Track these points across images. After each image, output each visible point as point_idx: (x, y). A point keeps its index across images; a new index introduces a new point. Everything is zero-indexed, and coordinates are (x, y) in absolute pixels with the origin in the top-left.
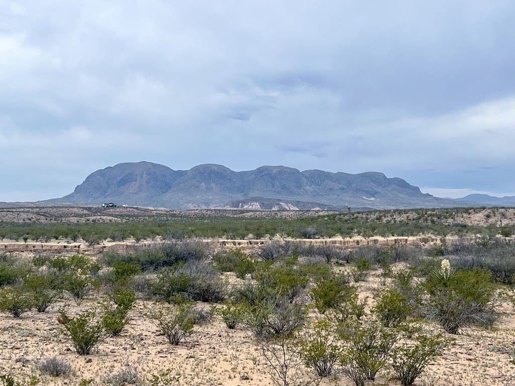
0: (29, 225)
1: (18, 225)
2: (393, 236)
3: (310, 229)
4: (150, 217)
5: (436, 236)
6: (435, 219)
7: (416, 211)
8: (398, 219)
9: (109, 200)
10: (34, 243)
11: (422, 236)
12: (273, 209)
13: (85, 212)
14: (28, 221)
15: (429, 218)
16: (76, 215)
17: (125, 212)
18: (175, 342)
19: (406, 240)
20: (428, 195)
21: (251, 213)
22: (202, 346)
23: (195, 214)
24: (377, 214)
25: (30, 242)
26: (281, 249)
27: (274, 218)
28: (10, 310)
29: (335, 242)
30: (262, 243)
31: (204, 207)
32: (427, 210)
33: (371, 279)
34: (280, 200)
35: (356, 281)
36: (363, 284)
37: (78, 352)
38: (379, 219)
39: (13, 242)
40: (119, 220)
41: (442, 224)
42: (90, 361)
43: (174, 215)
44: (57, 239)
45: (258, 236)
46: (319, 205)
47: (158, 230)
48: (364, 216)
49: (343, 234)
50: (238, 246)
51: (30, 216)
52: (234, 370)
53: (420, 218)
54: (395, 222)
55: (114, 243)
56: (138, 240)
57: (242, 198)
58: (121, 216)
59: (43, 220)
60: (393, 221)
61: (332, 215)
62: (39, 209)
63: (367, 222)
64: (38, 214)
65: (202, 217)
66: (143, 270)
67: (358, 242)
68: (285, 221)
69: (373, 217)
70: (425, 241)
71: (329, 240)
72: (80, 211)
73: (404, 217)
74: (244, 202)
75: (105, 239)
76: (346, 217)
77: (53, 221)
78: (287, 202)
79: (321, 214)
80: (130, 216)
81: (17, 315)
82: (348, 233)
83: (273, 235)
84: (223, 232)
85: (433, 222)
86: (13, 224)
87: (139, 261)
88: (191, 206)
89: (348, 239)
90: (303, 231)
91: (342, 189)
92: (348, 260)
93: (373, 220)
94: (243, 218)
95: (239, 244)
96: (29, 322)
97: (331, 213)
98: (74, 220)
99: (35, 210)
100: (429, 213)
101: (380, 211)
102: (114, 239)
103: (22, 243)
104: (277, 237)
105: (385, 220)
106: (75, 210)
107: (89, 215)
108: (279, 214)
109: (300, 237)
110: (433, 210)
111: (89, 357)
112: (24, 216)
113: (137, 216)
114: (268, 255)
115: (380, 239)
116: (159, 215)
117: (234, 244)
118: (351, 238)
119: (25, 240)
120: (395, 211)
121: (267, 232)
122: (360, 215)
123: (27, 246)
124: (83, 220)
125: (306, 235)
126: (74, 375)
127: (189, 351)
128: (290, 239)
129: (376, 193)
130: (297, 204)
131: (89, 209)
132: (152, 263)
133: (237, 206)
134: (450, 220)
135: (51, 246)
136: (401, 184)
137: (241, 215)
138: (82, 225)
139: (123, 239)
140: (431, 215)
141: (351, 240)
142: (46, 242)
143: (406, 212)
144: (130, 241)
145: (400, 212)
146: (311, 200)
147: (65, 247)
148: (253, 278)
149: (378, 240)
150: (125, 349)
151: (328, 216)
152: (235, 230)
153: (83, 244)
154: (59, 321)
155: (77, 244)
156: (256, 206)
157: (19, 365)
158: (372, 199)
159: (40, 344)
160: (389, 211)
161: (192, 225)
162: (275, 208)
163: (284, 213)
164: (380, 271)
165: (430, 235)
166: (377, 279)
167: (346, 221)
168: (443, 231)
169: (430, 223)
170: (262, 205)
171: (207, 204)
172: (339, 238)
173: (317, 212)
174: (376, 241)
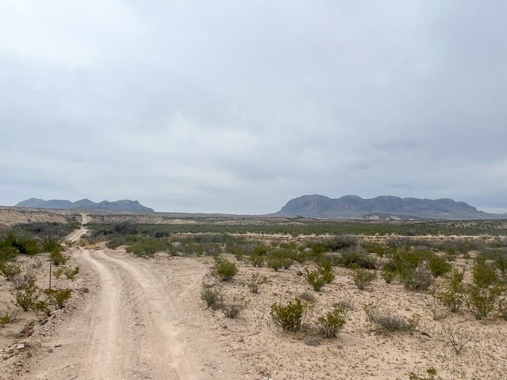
0: (262, 226)
1: (256, 226)
2: (464, 235)
3: (411, 231)
4: (320, 223)
5: (491, 235)
6: (489, 225)
7: (476, 221)
8: (465, 226)
9: (299, 214)
10: (267, 235)
11: (483, 236)
12: (386, 219)
13: (287, 220)
14: (260, 224)
15: (486, 225)
16: (283, 222)
17: (307, 220)
18: (362, 288)
19: (472, 238)
20: (481, 211)
21: (374, 222)
22: (376, 292)
23: (344, 222)
24: (451, 223)
25: (265, 235)
26: (399, 242)
27: (387, 224)
28: (273, 267)
29: (428, 238)
30: (384, 238)
31: (347, 218)
32: (483, 221)
33: (458, 260)
34: (390, 214)
35: (450, 261)
36: (454, 262)
37: (315, 290)
38: (453, 225)
39: (257, 235)
40: (304, 224)
41: (494, 229)
42: (321, 295)
43: (331, 222)
44: (277, 233)
45: (382, 234)
46: (413, 217)
47: (326, 230)
48: (443, 224)
49: (432, 234)
50: (370, 239)
51: (262, 222)
52: (399, 305)
53: (479, 225)
54: (463, 227)
55: (305, 236)
56: (317, 235)
57: (368, 214)
58: (304, 222)
59: (268, 224)
60: (462, 227)
61: (423, 223)
62: (264, 218)
63: (445, 227)
64: (265, 220)
65: (347, 223)
66: (326, 251)
67: (442, 239)
68: (395, 226)
69: (449, 224)
70: (485, 238)
71: (424, 237)
72: (284, 220)
73: (469, 225)
74: (370, 216)
75: (301, 234)
76: (432, 224)
77: (273, 225)
78: (394, 216)
79: (415, 222)
80: (309, 222)
81: (276, 270)
82: (435, 233)
83: (390, 234)
84: (362, 231)
85: (488, 227)
86: (254, 225)
87: (324, 245)
88: (340, 218)
89: (435, 237)
90: (408, 231)
91: (427, 208)
92: (441, 248)
93: (449, 226)
94: (370, 224)
95: (371, 238)
96: (283, 273)
97: (422, 222)
98: (282, 224)
99: (264, 219)
100: (485, 222)
101: (453, 221)
102: (305, 234)
103: (261, 235)
104: (393, 235)
105: (457, 226)
106: (282, 219)
107: (289, 222)
108: (390, 222)
109: (406, 235)
110: (488, 220)
111: (320, 293)
112: (259, 221)
113: (313, 222)
114: (393, 245)
115: (455, 237)
116: (324, 222)
117: (369, 238)
118: (437, 236)
119: (263, 233)
120: (463, 221)
121: (386, 232)
122: (441, 223)
123: (264, 236)
124: (286, 224)
125: (409, 234)
126: (316, 301)
127: (370, 294)
128: (400, 236)
129: (448, 210)
130: (400, 216)
131: (289, 219)
132: (331, 247)
133: (366, 218)
134: (500, 227)
135: (275, 237)
136: (464, 205)
137: (369, 222)
138: (286, 227)
139: (310, 234)
140: (486, 223)
141: (437, 237)
142: (272, 234)
143: (470, 221)
144: (313, 236)
145: (466, 222)
146: (409, 214)
147: (281, 237)
148: (387, 257)
149: (454, 238)
150: (337, 290)
151: (420, 223)
152: (368, 231)
153: (290, 237)
154: (298, 274)
155: (287, 236)
156: (377, 218)
157: (287, 294)
158: (446, 214)
159: (294, 284)
160: (459, 221)
161: (343, 228)
162: (388, 219)
163: (393, 222)
164: (462, 255)
165: (487, 235)
166: (462, 260)
167: (432, 226)
168: (496, 233)
169: (486, 228)
170: (380, 217)
171: (349, 216)
172: (430, 236)
173: (413, 221)
174: (453, 238)
